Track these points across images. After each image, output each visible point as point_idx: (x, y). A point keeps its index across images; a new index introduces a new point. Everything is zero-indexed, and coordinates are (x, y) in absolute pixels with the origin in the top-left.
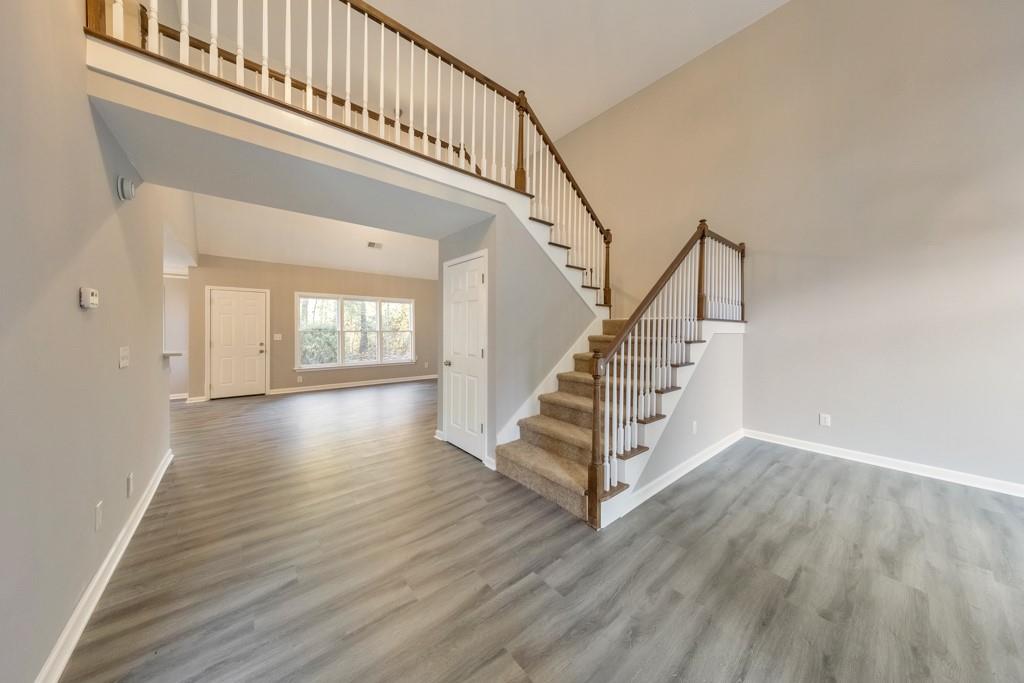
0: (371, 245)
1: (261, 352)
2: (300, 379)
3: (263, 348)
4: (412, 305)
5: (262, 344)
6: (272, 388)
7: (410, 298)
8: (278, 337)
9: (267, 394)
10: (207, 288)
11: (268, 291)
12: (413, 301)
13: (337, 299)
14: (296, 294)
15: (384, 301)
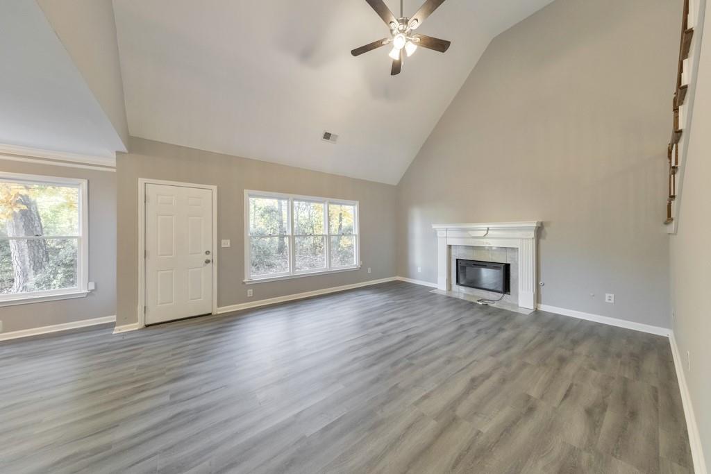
0: (327, 136)
1: (207, 262)
2: (250, 292)
3: (209, 257)
4: (356, 208)
5: (207, 253)
6: (219, 306)
7: (354, 199)
8: (226, 243)
9: (214, 313)
10: (141, 181)
11: (215, 188)
12: (358, 202)
13: (287, 199)
14: (246, 192)
15: (333, 203)
